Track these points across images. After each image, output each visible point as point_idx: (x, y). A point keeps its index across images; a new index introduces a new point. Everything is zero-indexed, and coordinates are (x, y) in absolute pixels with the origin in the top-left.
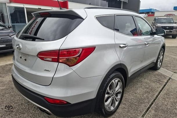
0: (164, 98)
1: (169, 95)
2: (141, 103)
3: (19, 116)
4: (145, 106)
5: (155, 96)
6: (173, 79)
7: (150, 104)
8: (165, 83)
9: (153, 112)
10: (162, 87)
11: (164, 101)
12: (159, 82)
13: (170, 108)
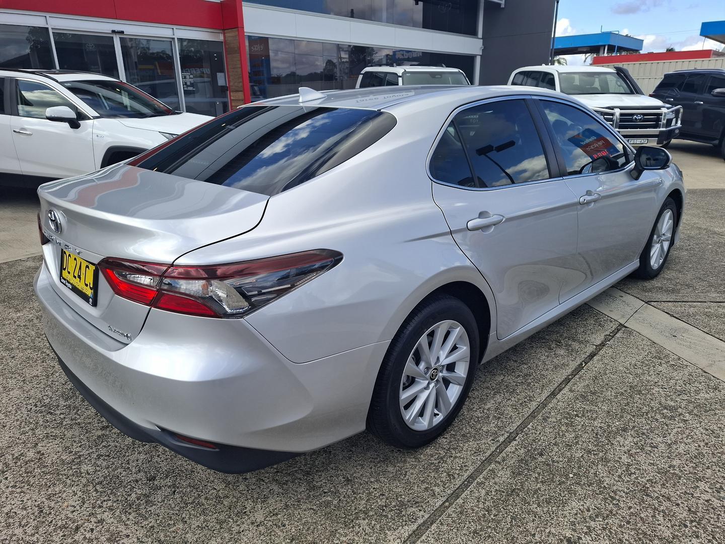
0: (569, 416)
1: (592, 403)
2: (464, 436)
4: (478, 451)
5: (533, 405)
6: (630, 332)
7: (502, 439)
8: (590, 349)
9: (504, 476)
10: (573, 365)
11: (563, 428)
12: (570, 346)
13: (582, 456)
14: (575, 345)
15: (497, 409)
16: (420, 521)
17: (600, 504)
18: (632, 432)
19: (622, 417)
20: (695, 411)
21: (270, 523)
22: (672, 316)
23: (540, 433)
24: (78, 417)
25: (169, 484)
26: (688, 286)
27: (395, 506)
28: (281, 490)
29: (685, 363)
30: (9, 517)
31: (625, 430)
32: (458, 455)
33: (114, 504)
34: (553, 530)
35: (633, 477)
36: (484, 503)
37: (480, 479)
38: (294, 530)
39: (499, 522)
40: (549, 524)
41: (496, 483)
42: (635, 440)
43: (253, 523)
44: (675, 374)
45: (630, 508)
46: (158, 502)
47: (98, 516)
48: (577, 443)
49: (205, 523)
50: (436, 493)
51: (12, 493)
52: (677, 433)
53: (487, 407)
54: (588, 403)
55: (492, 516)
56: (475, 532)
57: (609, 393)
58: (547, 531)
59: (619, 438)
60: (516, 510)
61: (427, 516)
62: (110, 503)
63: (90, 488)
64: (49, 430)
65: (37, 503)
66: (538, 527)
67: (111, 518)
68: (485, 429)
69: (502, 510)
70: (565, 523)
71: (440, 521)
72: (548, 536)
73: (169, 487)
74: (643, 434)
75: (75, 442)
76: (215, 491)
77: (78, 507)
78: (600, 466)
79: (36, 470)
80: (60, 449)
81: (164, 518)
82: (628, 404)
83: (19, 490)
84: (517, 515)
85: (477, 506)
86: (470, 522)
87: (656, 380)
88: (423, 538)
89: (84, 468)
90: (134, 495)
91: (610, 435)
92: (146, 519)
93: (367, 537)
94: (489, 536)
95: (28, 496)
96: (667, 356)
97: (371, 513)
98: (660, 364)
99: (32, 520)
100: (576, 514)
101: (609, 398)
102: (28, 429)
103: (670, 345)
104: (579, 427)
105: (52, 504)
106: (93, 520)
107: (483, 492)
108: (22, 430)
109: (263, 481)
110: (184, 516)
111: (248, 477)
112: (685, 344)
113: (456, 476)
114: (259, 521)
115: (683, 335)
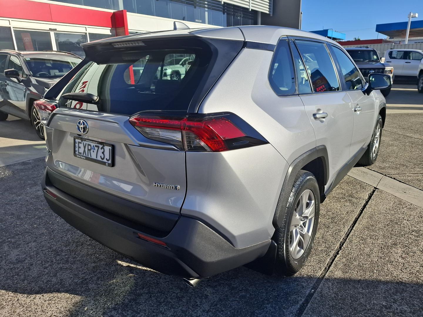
0: (363, 239)
6: (382, 192)
7: (332, 254)
8: (363, 202)
10: (357, 211)
12: (351, 200)
13: (377, 260)
14: (354, 200)
15: (323, 237)
16: (301, 303)
17: (396, 286)
18: (400, 246)
19: (392, 237)
21: (214, 310)
22: (400, 181)
23: (351, 249)
25: (146, 292)
27: (283, 295)
28: (214, 291)
29: (416, 207)
31: (395, 244)
32: (310, 264)
33: (116, 306)
34: (375, 302)
35: (408, 269)
36: (333, 290)
38: (229, 313)
39: (344, 299)
40: (372, 299)
42: (403, 250)
43: (204, 311)
44: (412, 213)
46: (143, 303)
47: (108, 314)
49: (176, 313)
50: (304, 286)
55: (339, 297)
56: (333, 306)
58: (372, 302)
60: (351, 292)
61: (303, 300)
65: (67, 309)
66: (366, 301)
67: (117, 314)
69: (344, 293)
70: (381, 298)
71: (312, 302)
72: (374, 305)
73: (147, 293)
74: (406, 246)
76: (175, 294)
78: (389, 266)
81: (149, 312)
82: (392, 230)
84: (353, 295)
85: (329, 292)
86: (328, 301)
87: (403, 217)
88: (305, 312)
91: (389, 248)
93: (273, 314)
94: (342, 308)
95: (60, 305)
96: (405, 203)
97: (271, 300)
98: (403, 208)
100: (385, 292)
101: (381, 227)
103: (404, 197)
104: (371, 245)
109: (202, 286)
110: (161, 310)
112: (412, 196)
114: (207, 309)
115: (409, 191)
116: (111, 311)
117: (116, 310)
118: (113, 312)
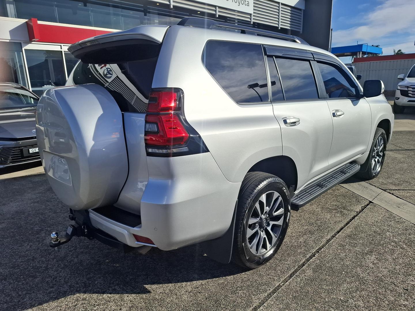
1: (354, 239)
3: (24, 282)
5: (324, 240)
6: (375, 205)
7: (308, 256)
8: (354, 214)
9: (309, 273)
11: (339, 251)
12: (343, 212)
13: (349, 264)
14: (345, 212)
15: (305, 242)
16: (269, 292)
17: (358, 286)
18: (375, 253)
19: (370, 246)
20: (408, 244)
21: (195, 292)
22: (398, 197)
23: (327, 253)
24: (96, 244)
25: (144, 274)
26: (407, 182)
27: (255, 285)
28: (199, 277)
29: (404, 221)
30: (71, 287)
31: (371, 252)
34: (334, 297)
36: (300, 284)
37: (298, 273)
39: (307, 293)
40: (333, 294)
41: (305, 276)
42: (376, 257)
44: (398, 226)
45: (373, 287)
46: (140, 282)
48: (347, 258)
51: (70, 277)
52: (399, 254)
53: (299, 241)
54: (352, 239)
55: (304, 290)
56: (295, 297)
57: (363, 235)
59: (368, 256)
60: (316, 288)
61: (271, 290)
62: (117, 282)
63: (107, 275)
64: (82, 250)
65: (83, 282)
66: (327, 295)
67: (119, 288)
68: (299, 251)
69: (309, 287)
70: (341, 294)
71: (278, 292)
72: (332, 299)
73: (145, 275)
74: (381, 254)
75: (96, 255)
76: (167, 277)
77: (102, 284)
78: (358, 269)
79: (80, 267)
80: (89, 258)
82: (373, 240)
83: (73, 276)
87: (388, 229)
89: (102, 267)
90: (128, 279)
91: (364, 254)
92: (136, 289)
95: (78, 279)
96: (394, 217)
97: (244, 288)
98: (391, 221)
99: (82, 289)
100: (346, 290)
101: (363, 237)
102: (72, 249)
103: (396, 212)
104: (348, 251)
105: (90, 282)
106: (110, 289)
107: (299, 279)
108: (70, 249)
109: (190, 273)
111: (182, 271)
112: (405, 211)
113: (285, 272)
114: (189, 290)
115: (404, 207)
116: (115, 286)
117: (119, 285)
118: (116, 286)
